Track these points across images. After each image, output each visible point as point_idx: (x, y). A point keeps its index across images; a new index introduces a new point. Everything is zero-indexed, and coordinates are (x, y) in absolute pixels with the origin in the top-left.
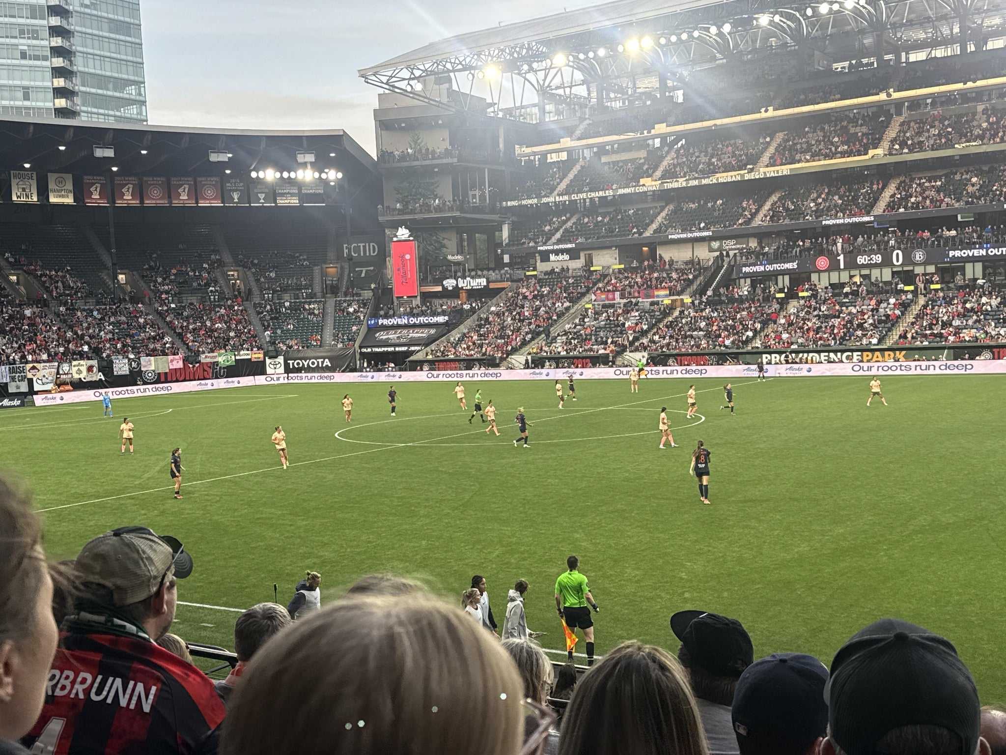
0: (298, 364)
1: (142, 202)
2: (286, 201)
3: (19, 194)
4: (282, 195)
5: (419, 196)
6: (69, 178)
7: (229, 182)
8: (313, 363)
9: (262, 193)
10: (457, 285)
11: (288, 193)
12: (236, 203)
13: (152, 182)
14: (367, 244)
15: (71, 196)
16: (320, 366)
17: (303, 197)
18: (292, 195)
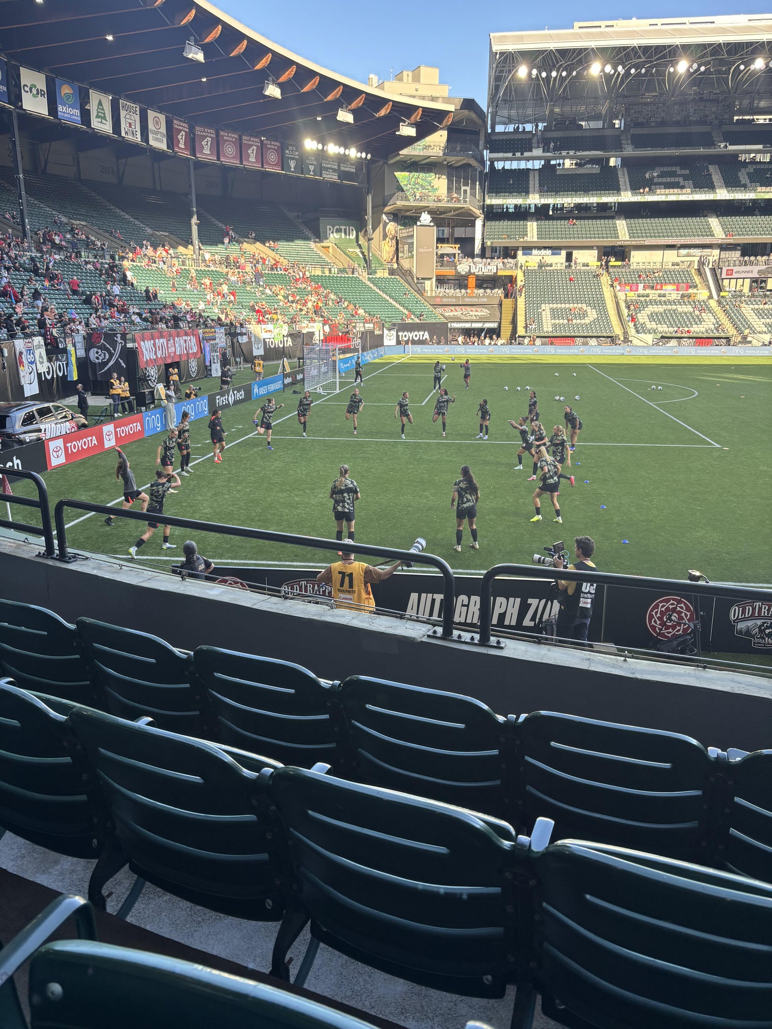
0: (406, 336)
1: (218, 159)
2: (329, 176)
3: (126, 130)
4: (327, 169)
5: (417, 186)
6: (162, 118)
7: (287, 149)
8: (416, 336)
9: (312, 164)
10: (470, 270)
11: (331, 168)
12: (292, 172)
13: (227, 138)
14: (348, 227)
15: (165, 140)
16: (421, 339)
17: (344, 175)
18: (334, 171)
